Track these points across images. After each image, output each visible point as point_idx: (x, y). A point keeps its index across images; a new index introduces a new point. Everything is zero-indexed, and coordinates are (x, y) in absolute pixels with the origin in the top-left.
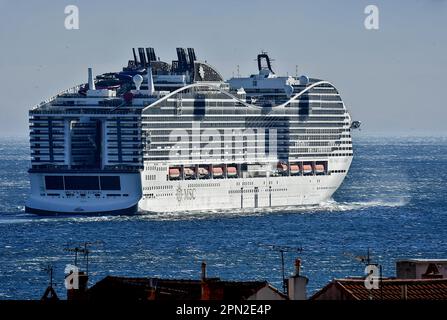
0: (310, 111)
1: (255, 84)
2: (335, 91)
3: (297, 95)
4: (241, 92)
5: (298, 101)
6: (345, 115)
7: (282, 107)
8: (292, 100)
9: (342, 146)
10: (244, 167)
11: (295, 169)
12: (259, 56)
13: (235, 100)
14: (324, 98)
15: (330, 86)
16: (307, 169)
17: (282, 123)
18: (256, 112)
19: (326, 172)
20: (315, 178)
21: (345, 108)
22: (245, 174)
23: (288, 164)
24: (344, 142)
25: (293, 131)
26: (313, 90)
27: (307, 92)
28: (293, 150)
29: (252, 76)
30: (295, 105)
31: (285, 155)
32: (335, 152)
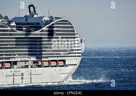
0: (54, 34)
1: (27, 20)
2: (70, 23)
3: (47, 26)
4: (13, 24)
5: (47, 29)
6: (76, 36)
7: (38, 32)
8: (44, 28)
9: (74, 52)
10: (15, 63)
11: (46, 64)
12: (30, 6)
13: (9, 28)
14: (63, 27)
15: (67, 21)
16: (54, 64)
17: (39, 40)
18: (22, 35)
19: (65, 65)
20: (58, 68)
21: (76, 32)
22: (15, 66)
23: (41, 61)
24: (75, 50)
25: (44, 44)
26: (56, 23)
27: (53, 24)
28: (45, 54)
29: (25, 16)
30: (46, 31)
31: (40, 56)
32: (70, 55)
